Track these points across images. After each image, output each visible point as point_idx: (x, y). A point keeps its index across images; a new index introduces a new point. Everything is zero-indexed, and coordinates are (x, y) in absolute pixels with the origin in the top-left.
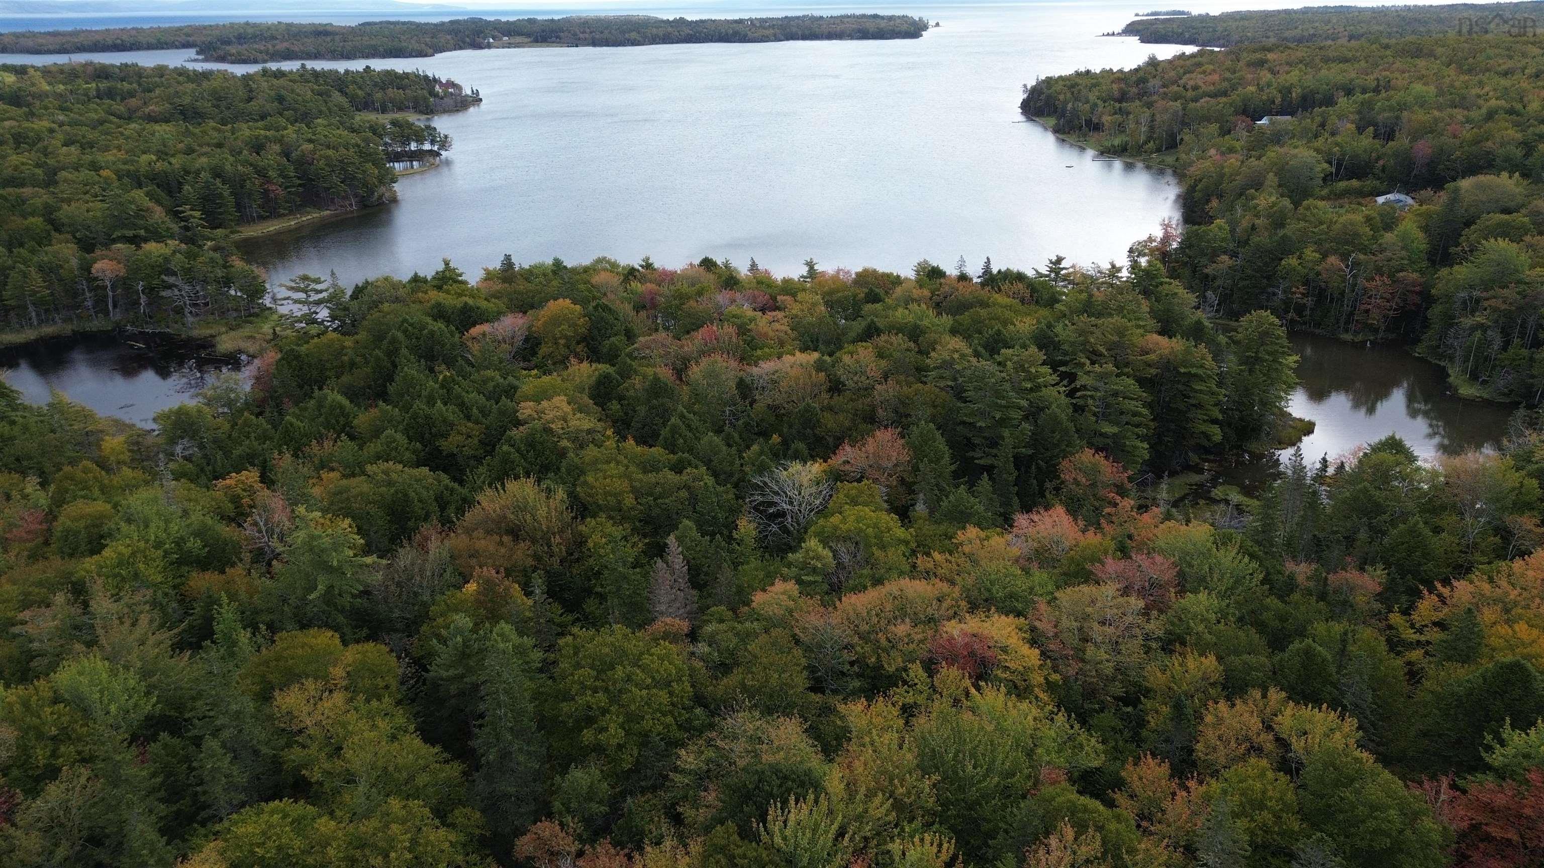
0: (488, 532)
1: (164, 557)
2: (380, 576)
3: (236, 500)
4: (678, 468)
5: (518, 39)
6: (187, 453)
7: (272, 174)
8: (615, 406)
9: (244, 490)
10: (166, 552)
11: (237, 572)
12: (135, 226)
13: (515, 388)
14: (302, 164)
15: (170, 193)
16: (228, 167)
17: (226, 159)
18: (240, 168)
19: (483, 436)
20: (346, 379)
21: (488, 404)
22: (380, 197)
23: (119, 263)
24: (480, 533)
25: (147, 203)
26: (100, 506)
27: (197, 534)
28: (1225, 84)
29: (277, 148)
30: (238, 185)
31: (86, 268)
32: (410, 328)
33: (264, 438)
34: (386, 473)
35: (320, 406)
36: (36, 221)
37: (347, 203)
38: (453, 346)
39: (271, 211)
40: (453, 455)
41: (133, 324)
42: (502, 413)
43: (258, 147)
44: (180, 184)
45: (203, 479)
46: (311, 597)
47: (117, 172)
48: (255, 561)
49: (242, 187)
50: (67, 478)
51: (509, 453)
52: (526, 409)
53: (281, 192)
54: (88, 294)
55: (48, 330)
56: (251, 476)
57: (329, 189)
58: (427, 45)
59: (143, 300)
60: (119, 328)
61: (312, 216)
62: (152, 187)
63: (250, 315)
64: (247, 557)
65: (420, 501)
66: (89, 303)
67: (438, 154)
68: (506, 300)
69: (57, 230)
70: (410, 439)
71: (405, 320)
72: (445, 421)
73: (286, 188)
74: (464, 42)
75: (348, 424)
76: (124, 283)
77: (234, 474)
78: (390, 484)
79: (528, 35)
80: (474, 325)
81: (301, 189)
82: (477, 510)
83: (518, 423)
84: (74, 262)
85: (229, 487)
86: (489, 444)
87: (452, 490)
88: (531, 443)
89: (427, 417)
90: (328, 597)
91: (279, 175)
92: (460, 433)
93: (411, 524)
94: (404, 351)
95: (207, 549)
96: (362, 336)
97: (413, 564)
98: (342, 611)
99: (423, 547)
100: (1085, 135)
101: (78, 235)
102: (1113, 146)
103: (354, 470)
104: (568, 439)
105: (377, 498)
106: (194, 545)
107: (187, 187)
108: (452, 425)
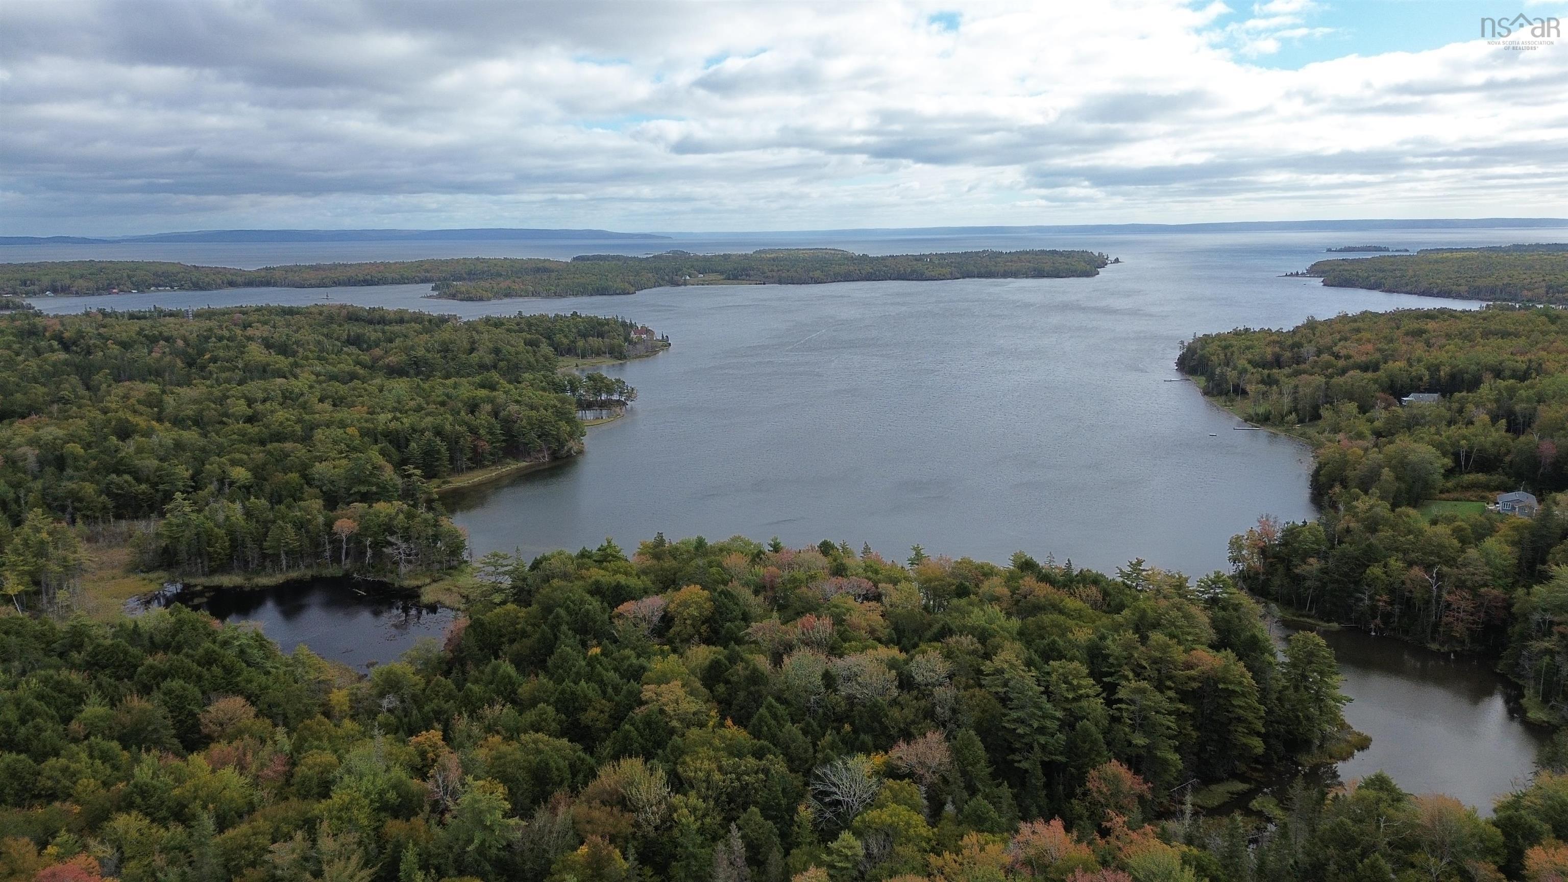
0: (603, 803)
1: (370, 805)
2: (519, 834)
3: (423, 754)
4: (759, 754)
5: (713, 276)
6: (391, 706)
7: (482, 432)
8: (721, 688)
9: (430, 746)
10: (371, 801)
11: (418, 821)
12: (371, 484)
13: (643, 669)
14: (508, 424)
15: (399, 448)
16: (448, 427)
17: (447, 419)
18: (457, 427)
19: (613, 712)
20: (516, 646)
21: (621, 682)
22: (570, 449)
23: (354, 521)
24: (596, 803)
25: (380, 461)
26: (328, 757)
27: (394, 787)
28: (1378, 355)
29: (488, 407)
30: (453, 442)
31: (329, 524)
32: (572, 605)
33: (449, 697)
34: (535, 742)
35: (495, 671)
36: (294, 476)
37: (540, 455)
38: (603, 622)
39: (477, 461)
40: (588, 727)
41: (359, 572)
42: (630, 693)
43: (473, 408)
44: (408, 440)
45: (401, 734)
46: (469, 849)
47: (360, 430)
48: (433, 811)
49: (457, 443)
50: (306, 728)
51: (630, 731)
52: (648, 692)
53: (487, 447)
54: (328, 547)
55: (294, 574)
56: (435, 735)
57: (527, 444)
58: (630, 283)
59: (369, 552)
60: (347, 576)
61: (512, 466)
62: (384, 444)
63: (451, 568)
64: (427, 808)
65: (557, 769)
66: (327, 554)
67: (624, 404)
68: (652, 577)
69: (309, 483)
70: (557, 710)
71: (569, 598)
72: (585, 696)
73: (492, 443)
74: (663, 279)
75: (514, 692)
76: (356, 539)
77: (424, 733)
78: (539, 751)
79: (722, 273)
80: (623, 602)
81: (504, 444)
82: (597, 782)
83: (642, 703)
84: (321, 519)
85: (420, 743)
86: (617, 718)
87: (583, 760)
88: (648, 722)
89: (572, 693)
90: (482, 850)
91: (488, 433)
92: (594, 709)
93: (548, 788)
94: (564, 628)
95: (400, 799)
96: (535, 607)
97: (545, 826)
98: (489, 861)
99: (554, 810)
100: (1232, 401)
101: (324, 489)
102: (1257, 415)
103: (512, 734)
104: (679, 720)
105: (526, 764)
106: (391, 796)
107: (413, 445)
108: (590, 701)
